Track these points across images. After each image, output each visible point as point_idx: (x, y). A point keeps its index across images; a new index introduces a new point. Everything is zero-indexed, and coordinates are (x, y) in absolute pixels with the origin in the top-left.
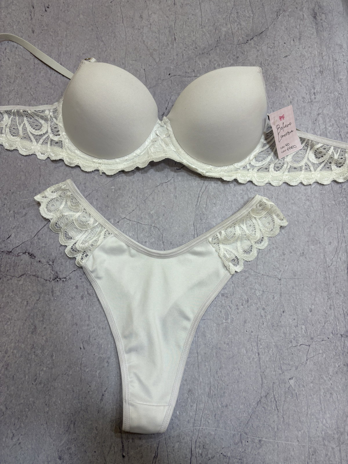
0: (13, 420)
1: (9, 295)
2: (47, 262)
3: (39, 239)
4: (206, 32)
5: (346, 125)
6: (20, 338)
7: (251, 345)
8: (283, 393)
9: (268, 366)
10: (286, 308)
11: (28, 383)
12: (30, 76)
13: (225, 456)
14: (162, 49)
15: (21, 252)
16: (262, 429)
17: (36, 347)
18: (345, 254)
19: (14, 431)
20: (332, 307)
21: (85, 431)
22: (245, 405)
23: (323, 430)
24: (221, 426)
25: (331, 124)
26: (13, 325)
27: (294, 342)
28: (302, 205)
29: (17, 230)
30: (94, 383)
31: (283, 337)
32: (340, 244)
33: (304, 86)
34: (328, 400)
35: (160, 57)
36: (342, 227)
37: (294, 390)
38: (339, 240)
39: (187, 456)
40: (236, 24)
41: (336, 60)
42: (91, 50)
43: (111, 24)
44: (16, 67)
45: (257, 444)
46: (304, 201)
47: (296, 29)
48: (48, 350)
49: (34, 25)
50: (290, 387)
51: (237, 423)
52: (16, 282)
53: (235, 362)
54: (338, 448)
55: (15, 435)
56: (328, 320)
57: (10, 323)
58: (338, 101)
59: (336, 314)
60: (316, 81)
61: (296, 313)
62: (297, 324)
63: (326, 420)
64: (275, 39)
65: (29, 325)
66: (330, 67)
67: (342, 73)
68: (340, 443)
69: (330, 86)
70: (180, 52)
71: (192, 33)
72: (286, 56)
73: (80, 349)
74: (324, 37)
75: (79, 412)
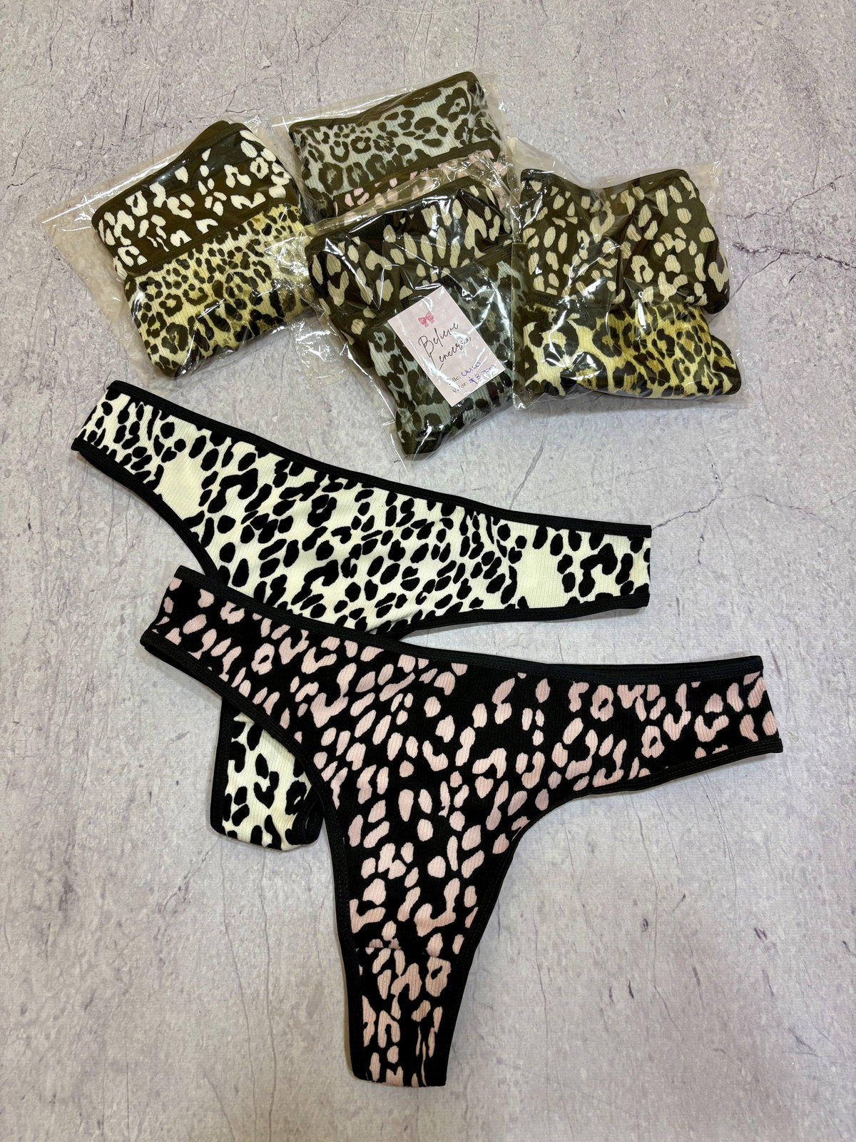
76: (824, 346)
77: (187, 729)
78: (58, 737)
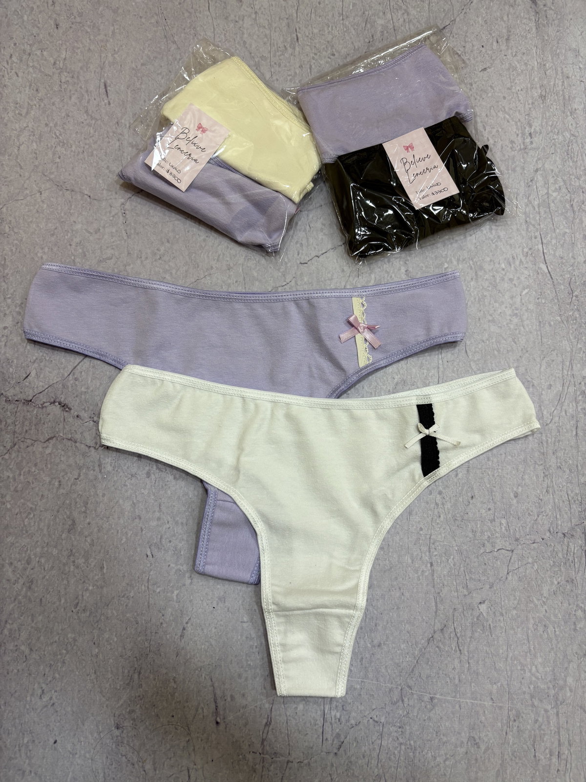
0: (42, 669)
1: (29, 471)
2: (90, 417)
3: (76, 379)
4: (350, 26)
5: (582, 188)
6: (50, 539)
7: (419, 551)
8: (468, 624)
9: (446, 583)
10: (476, 492)
11: (65, 609)
12: (54, 104)
13: (377, 722)
14: (275, 56)
15: (48, 400)
16: (435, 680)
17: (77, 554)
18: (574, 404)
19: (44, 686)
20: (551, 490)
21: (156, 684)
22: (409, 643)
23: (531, 683)
24: (371, 675)
25: (557, 186)
26: (38, 519)
27: (488, 545)
28: (505, 324)
29: (39, 365)
30: (170, 610)
31: (470, 538)
32: (566, 388)
33: (513, 121)
34: (541, 635)
35: (272, 70)
36: (571, 360)
37: (487, 621)
38: (565, 381)
39: (318, 722)
40: (400, 13)
41: (568, 77)
42: (156, 57)
43: (189, 12)
44: (30, 88)
45: (427, 703)
46: (509, 318)
47: (502, 22)
48: (95, 558)
49: (59, 15)
50: (479, 615)
51: (396, 671)
52: (41, 449)
53: (393, 577)
54: (555, 710)
55: (45, 691)
56: (543, 509)
57: (34, 516)
58: (570, 148)
59: (557, 500)
60: (534, 112)
61: (493, 500)
62: (494, 517)
63: (536, 667)
64: (466, 39)
65: (64, 518)
66: (558, 89)
67: (577, 99)
68: (558, 702)
69: (557, 123)
70: (306, 62)
71: (326, 28)
72: (485, 69)
73: (145, 557)
74: (548, 36)
75: (147, 655)
76: (15, 314)
77: (482, 73)
78: (557, 73)
